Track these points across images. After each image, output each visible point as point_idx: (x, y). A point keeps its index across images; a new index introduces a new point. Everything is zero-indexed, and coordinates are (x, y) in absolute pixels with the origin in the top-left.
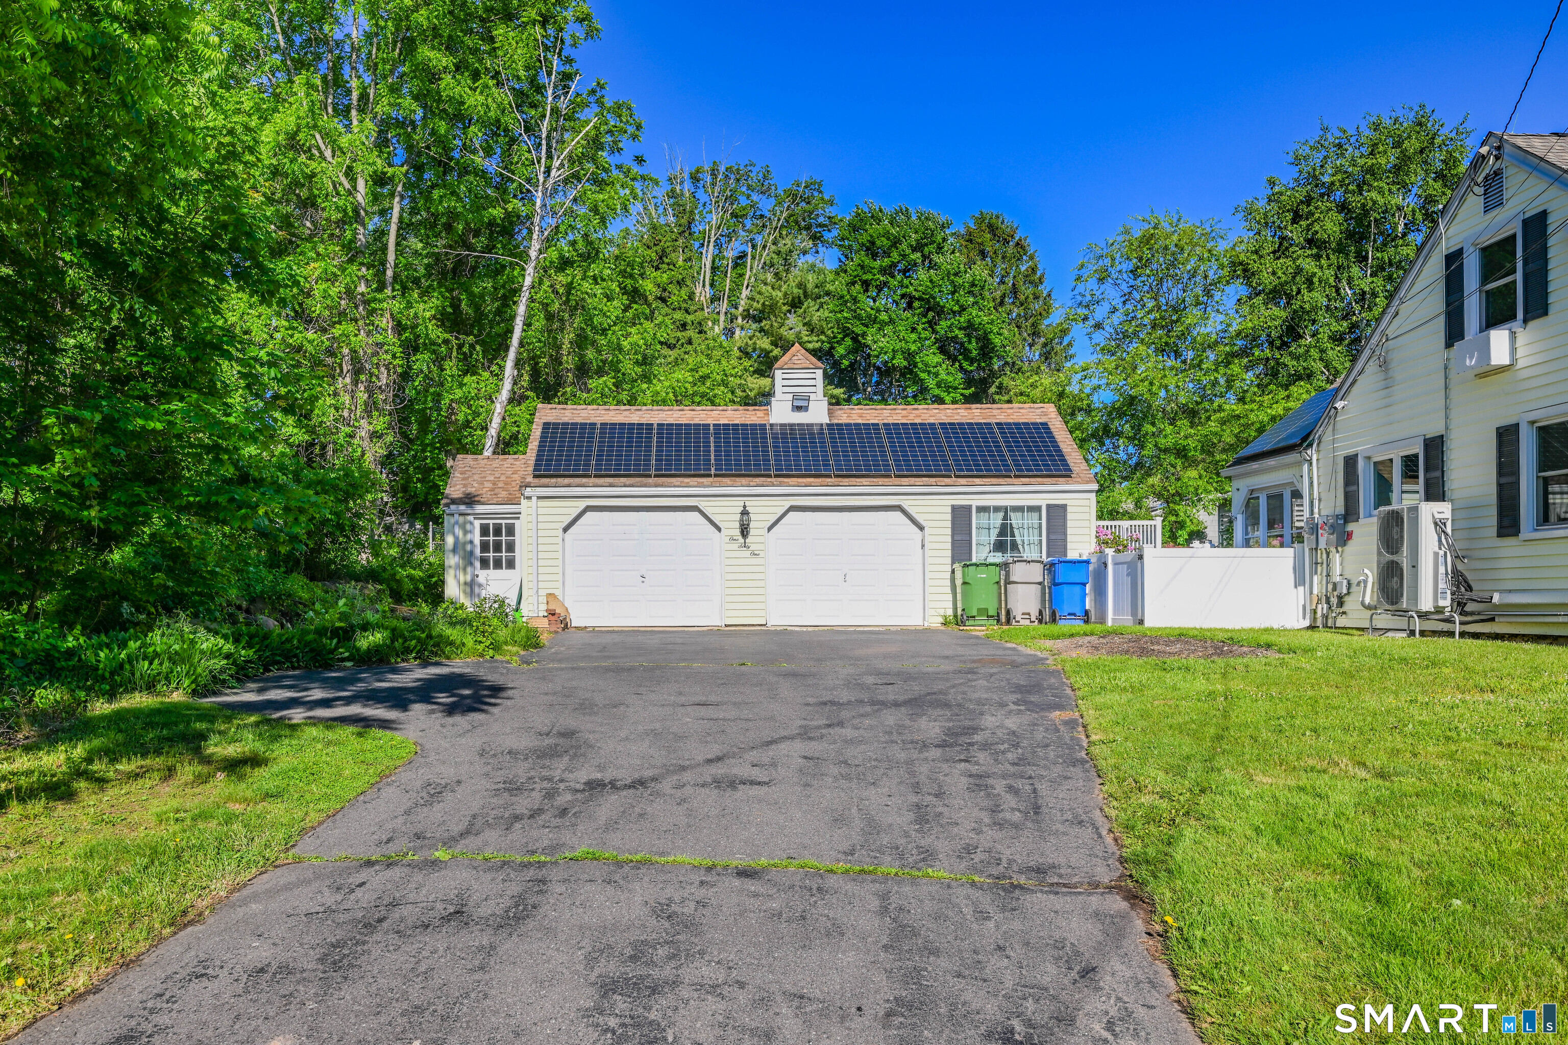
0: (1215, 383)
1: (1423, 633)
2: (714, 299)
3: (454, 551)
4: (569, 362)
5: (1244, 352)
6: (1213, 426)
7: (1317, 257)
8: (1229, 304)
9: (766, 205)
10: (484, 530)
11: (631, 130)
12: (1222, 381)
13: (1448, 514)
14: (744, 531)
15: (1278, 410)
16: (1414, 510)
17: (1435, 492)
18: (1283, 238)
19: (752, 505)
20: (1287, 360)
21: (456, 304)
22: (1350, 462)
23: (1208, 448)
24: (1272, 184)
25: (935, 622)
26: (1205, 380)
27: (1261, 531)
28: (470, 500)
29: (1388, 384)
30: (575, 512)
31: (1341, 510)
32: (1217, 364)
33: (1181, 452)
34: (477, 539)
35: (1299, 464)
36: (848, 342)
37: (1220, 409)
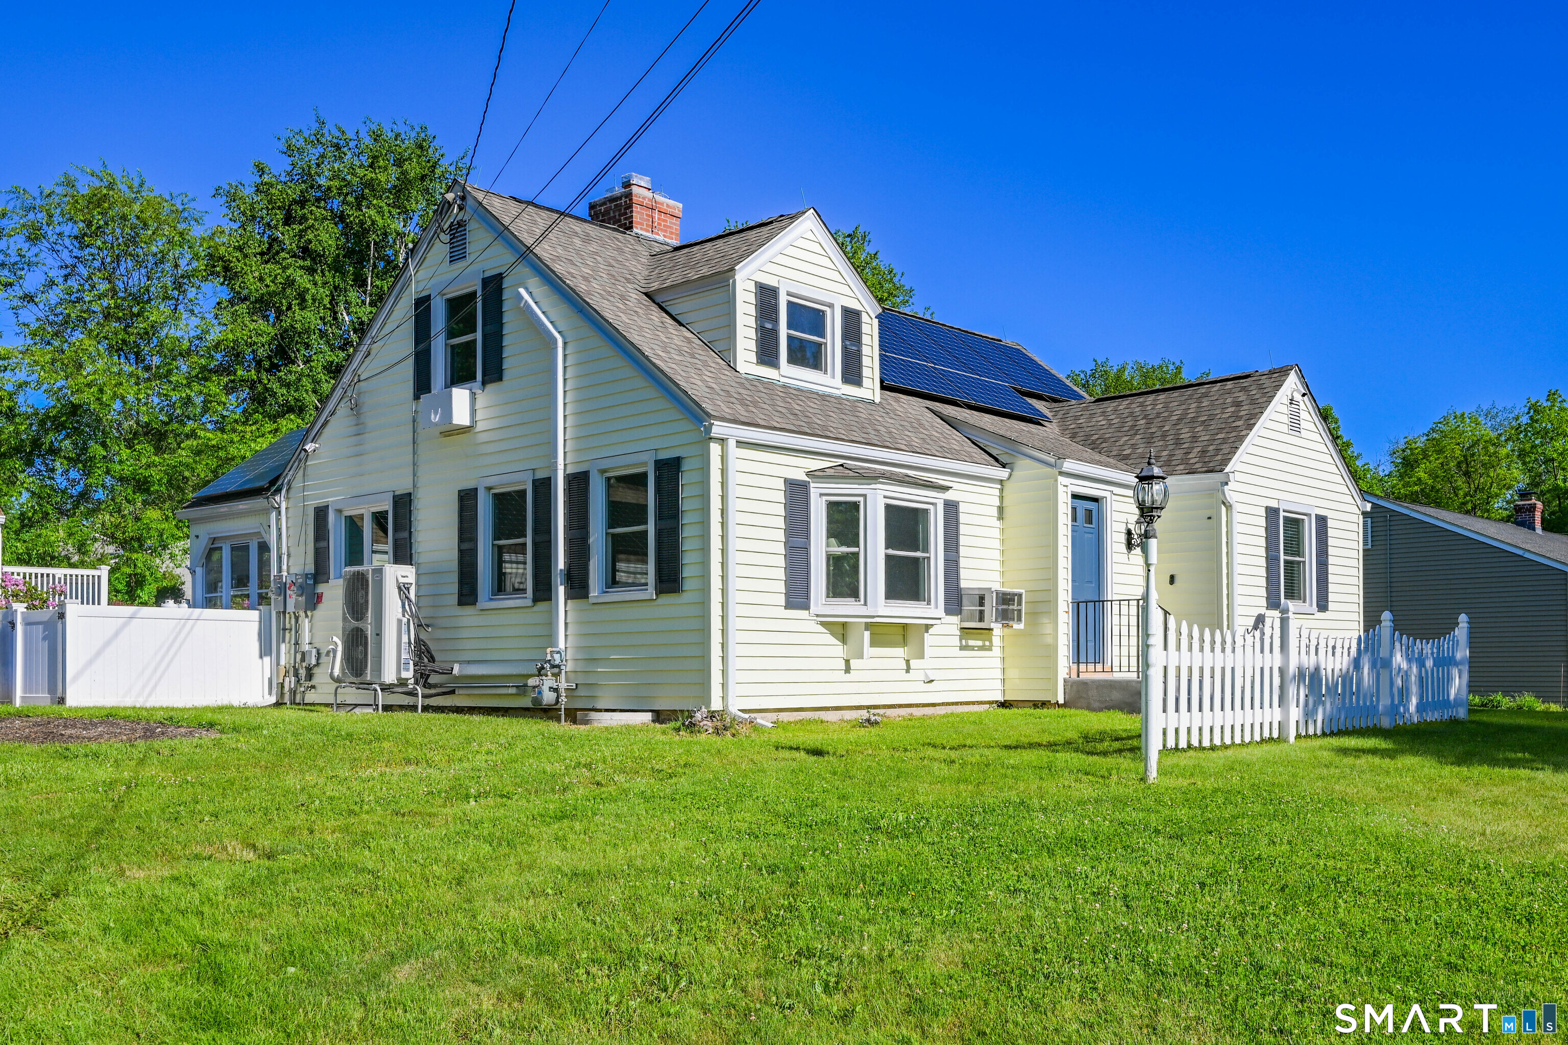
0: (188, 401)
1: (387, 708)
5: (222, 370)
6: (183, 455)
7: (311, 271)
8: (207, 306)
12: (198, 400)
13: (412, 579)
15: (263, 444)
16: (379, 572)
17: (403, 555)
18: (273, 240)
20: (275, 386)
22: (321, 513)
23: (175, 481)
24: (262, 171)
26: (175, 396)
27: (226, 589)
29: (359, 430)
31: (311, 568)
32: (190, 380)
33: (142, 485)
35: (266, 512)
37: (193, 435)
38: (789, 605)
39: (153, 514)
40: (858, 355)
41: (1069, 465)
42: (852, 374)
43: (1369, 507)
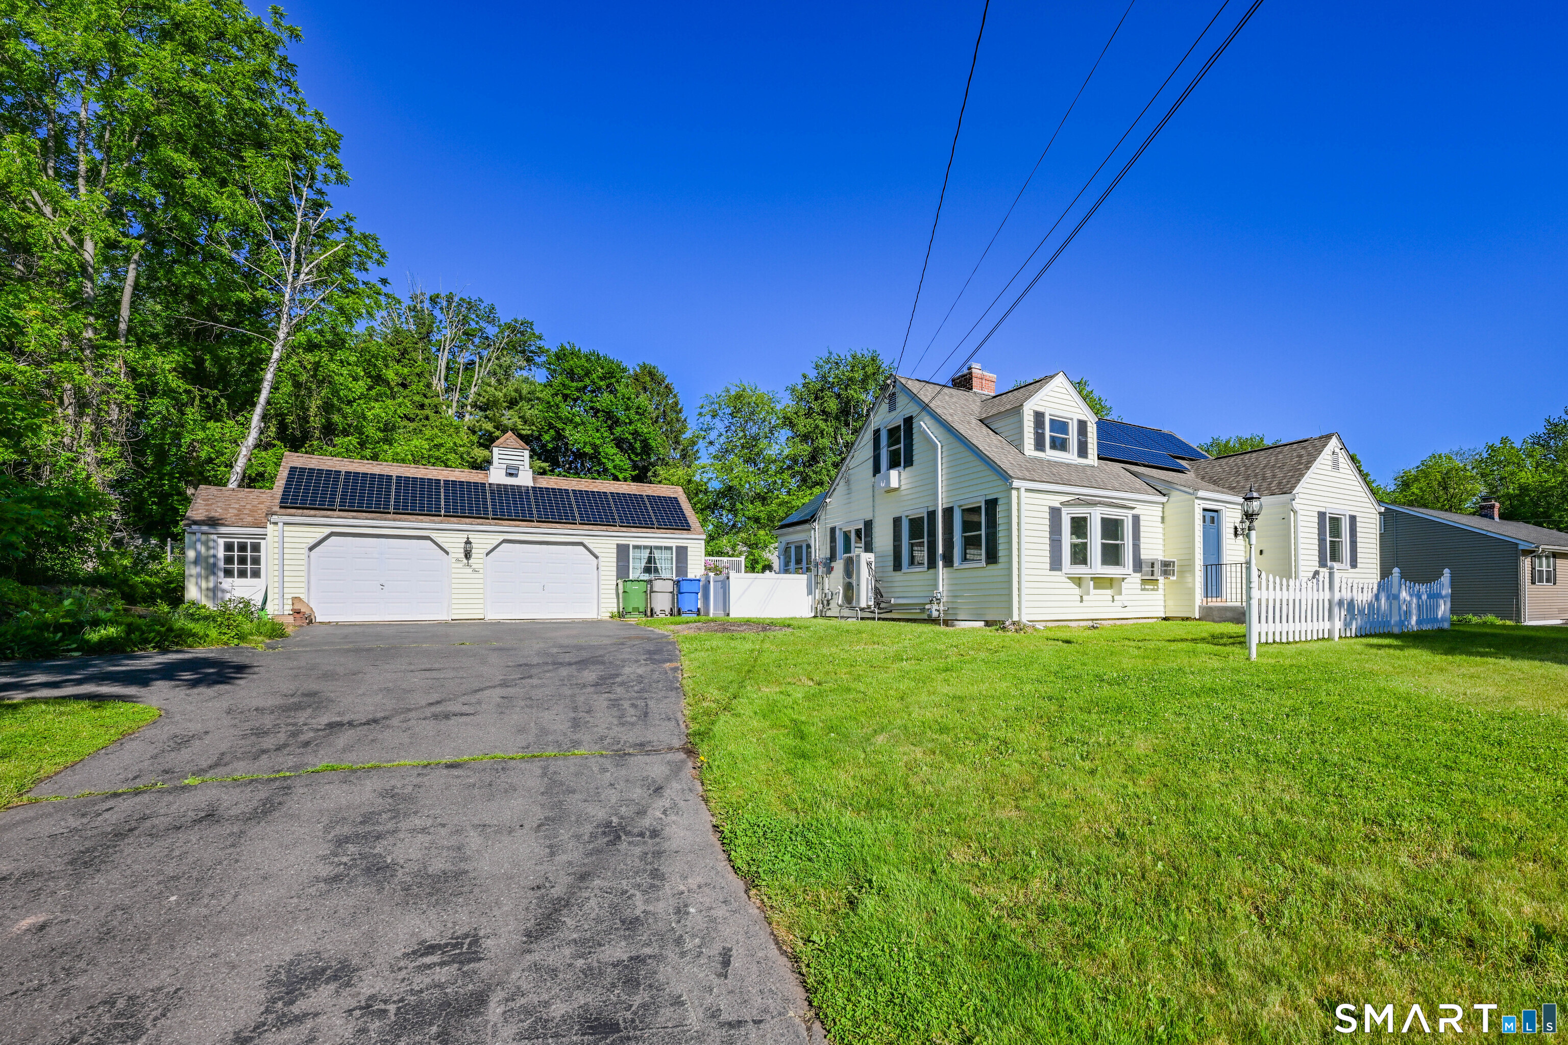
0: (775, 482)
1: (862, 619)
2: (448, 390)
3: (196, 562)
4: (316, 422)
5: (789, 468)
6: (774, 506)
7: (826, 421)
8: (783, 440)
9: (491, 331)
10: (229, 547)
11: (376, 256)
12: (779, 482)
13: (873, 559)
14: (468, 555)
15: (806, 500)
16: (858, 556)
17: (868, 548)
18: (810, 408)
19: (473, 537)
20: (811, 474)
21: (199, 362)
22: (833, 530)
23: (771, 518)
24: (805, 377)
25: (605, 616)
26: (770, 480)
27: (792, 565)
28: (213, 522)
29: (849, 491)
30: (320, 536)
31: (828, 555)
32: (776, 473)
33: (757, 520)
34: (221, 553)
35: (810, 530)
36: (552, 432)
37: (778, 497)
38: (1052, 569)
39: (762, 532)
40: (1086, 443)
41: (1201, 493)
42: (1083, 451)
43: (1383, 510)
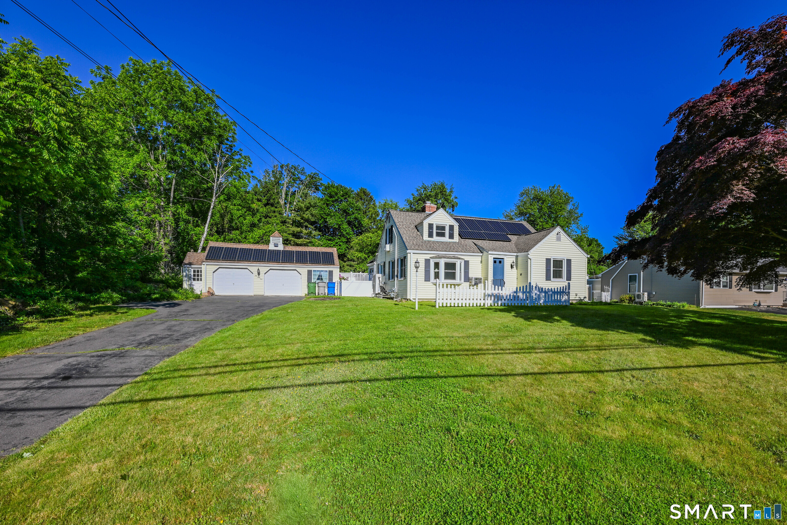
3: (186, 276)
10: (194, 271)
14: (259, 274)
19: (260, 268)
25: (303, 295)
28: (190, 264)
30: (216, 268)
34: (192, 274)
35: (374, 265)
43: (589, 256)
